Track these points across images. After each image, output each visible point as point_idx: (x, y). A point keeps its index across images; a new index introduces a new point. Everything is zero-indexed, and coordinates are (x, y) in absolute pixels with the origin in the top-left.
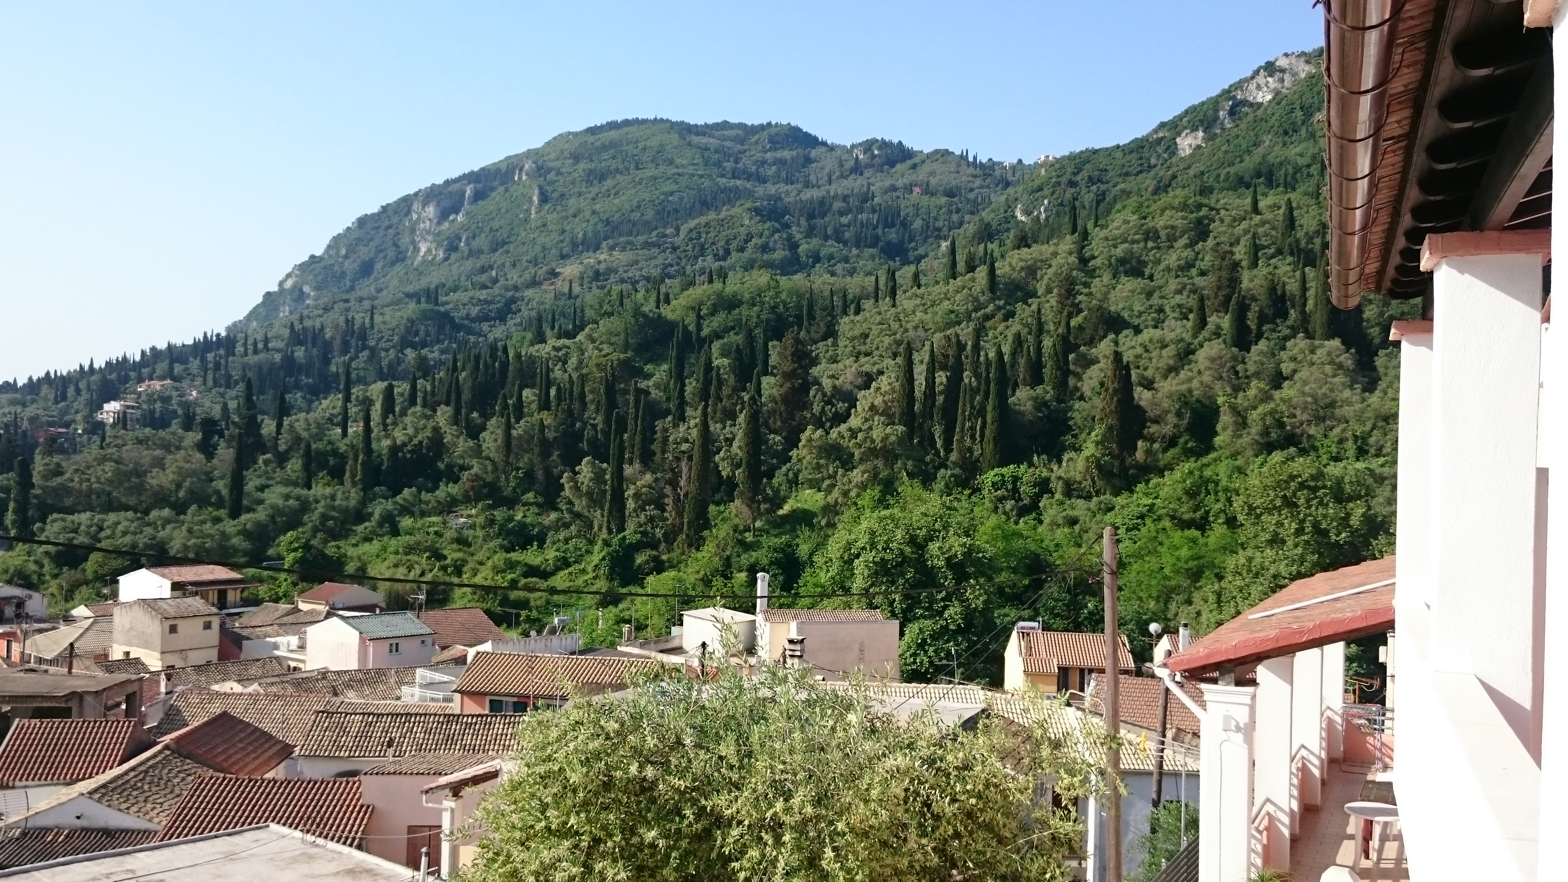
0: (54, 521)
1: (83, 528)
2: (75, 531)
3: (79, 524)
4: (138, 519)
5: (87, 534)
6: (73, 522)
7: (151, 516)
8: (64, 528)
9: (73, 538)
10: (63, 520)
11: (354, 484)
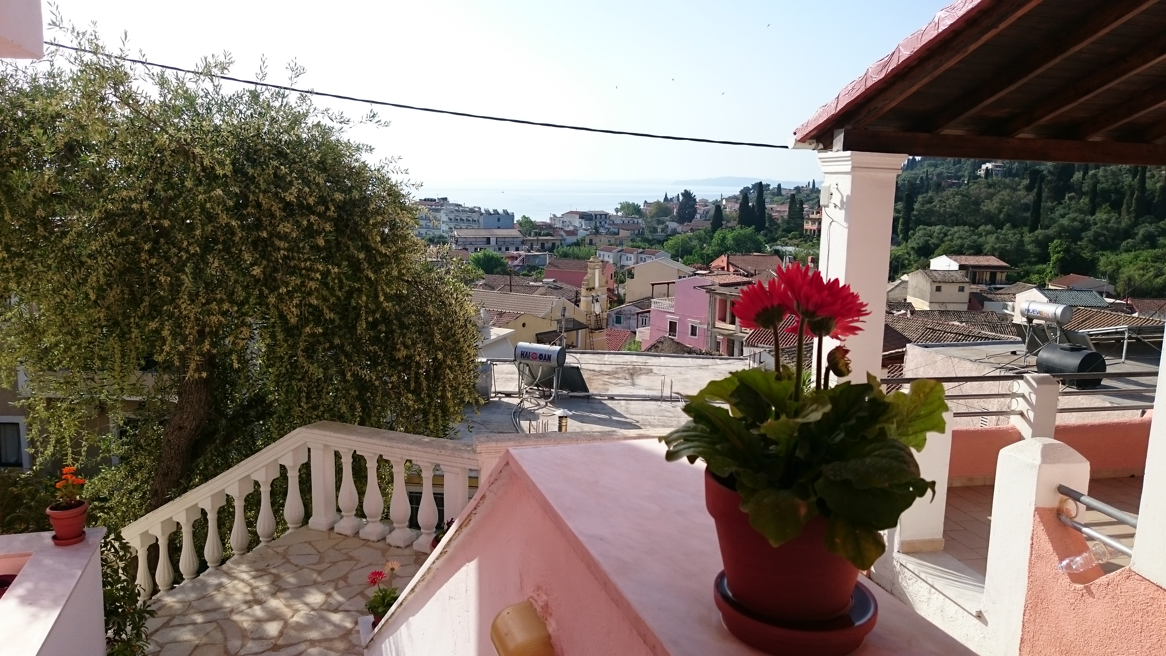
0: (920, 230)
1: (935, 234)
2: (931, 236)
3: (934, 232)
4: (971, 231)
5: (938, 238)
6: (930, 231)
7: (979, 229)
8: (925, 234)
9: (929, 240)
10: (925, 229)
11: (1129, 213)
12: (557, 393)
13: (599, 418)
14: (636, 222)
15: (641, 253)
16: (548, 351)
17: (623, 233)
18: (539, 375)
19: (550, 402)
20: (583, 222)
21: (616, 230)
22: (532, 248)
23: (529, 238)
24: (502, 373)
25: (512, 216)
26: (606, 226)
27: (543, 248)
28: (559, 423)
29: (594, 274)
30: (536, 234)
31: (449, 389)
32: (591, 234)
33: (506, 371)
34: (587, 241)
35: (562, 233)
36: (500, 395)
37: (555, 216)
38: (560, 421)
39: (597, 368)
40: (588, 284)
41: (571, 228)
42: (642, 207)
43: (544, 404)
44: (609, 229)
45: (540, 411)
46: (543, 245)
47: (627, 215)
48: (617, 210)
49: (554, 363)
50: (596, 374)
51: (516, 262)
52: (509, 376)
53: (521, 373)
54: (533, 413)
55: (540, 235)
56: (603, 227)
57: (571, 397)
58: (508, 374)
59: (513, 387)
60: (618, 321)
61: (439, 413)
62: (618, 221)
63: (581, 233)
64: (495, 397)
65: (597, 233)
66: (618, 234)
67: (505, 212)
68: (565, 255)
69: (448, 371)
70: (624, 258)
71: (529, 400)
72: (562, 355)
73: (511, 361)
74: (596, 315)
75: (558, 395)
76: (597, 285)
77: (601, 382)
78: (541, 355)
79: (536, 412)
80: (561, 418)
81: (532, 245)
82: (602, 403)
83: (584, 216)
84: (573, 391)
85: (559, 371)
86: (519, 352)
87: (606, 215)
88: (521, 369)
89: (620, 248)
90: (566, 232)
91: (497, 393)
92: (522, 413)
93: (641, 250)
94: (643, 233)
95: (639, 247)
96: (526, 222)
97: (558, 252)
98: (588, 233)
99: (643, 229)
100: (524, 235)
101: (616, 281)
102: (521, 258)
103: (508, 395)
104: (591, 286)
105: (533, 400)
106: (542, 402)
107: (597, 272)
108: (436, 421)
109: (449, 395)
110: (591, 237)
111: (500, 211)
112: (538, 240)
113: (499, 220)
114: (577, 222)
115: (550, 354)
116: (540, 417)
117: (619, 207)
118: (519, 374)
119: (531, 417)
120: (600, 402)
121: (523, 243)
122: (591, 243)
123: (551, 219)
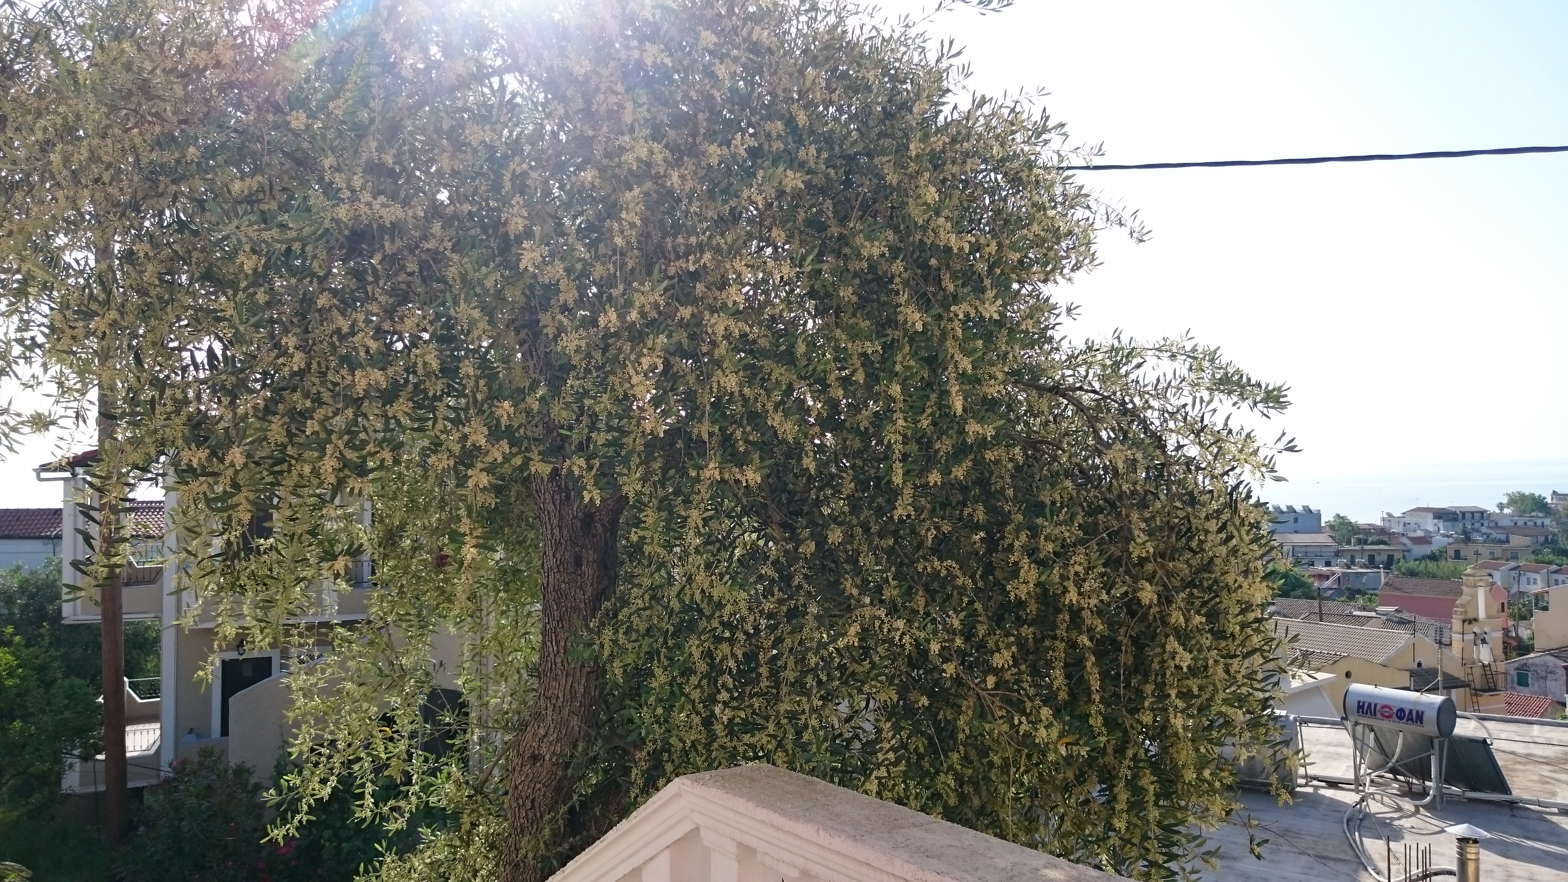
12: (1439, 789)
13: (1547, 853)
14: (1539, 522)
15: (1556, 572)
16: (1416, 703)
17: (1516, 540)
18: (1398, 750)
19: (1425, 807)
20: (1441, 524)
21: (1503, 537)
22: (1353, 562)
23: (1347, 547)
24: (1318, 742)
25: (1318, 516)
26: (1484, 530)
27: (1372, 562)
28: (1460, 854)
29: (1475, 597)
30: (1359, 542)
31: (1181, 704)
32: (1457, 541)
33: (1325, 740)
34: (1451, 553)
35: (1404, 540)
36: (1315, 783)
37: (1390, 515)
38: (1460, 848)
39: (1520, 748)
40: (1465, 612)
41: (1420, 533)
42: (1549, 500)
43: (1413, 809)
44: (1488, 535)
45: (1405, 823)
46: (1371, 559)
47: (1521, 513)
48: (1501, 506)
49: (1430, 727)
50: (1519, 759)
51: (1326, 584)
52: (1332, 749)
53: (1359, 744)
54: (1390, 824)
55: (1366, 542)
56: (1478, 531)
57: (1471, 800)
58: (1329, 745)
59: (1343, 770)
60: (1523, 681)
61: (1148, 781)
62: (1506, 523)
63: (1439, 542)
64: (1306, 785)
65: (1468, 540)
66: (1508, 542)
67: (1307, 509)
68: (1412, 574)
69: (1173, 644)
70: (1524, 579)
71: (1378, 797)
72: (1447, 713)
73: (1334, 723)
74: (1484, 666)
75: (1441, 795)
76: (1482, 614)
77: (1536, 778)
78: (1401, 710)
79: (1396, 823)
80: (1463, 841)
81: (1353, 558)
82: (1547, 821)
83: (1440, 514)
84: (1473, 789)
85: (1441, 744)
86: (1352, 703)
87: (1482, 513)
88: (1359, 735)
89: (1513, 564)
90: (1411, 539)
91: (1310, 778)
92: (1365, 823)
93: (1554, 567)
94: (1554, 542)
95: (1550, 563)
96: (1342, 524)
97: (1399, 569)
98: (1451, 540)
99: (1554, 535)
100: (1340, 543)
101: (1512, 616)
102: (1336, 577)
103: (1333, 784)
104: (1471, 616)
105: (1386, 799)
106: (1408, 805)
107: (1481, 594)
108: (1136, 806)
109: (1178, 722)
110: (1456, 547)
111: (1298, 508)
112: (1363, 550)
113: (1296, 520)
114: (1430, 524)
115: (1420, 709)
116: (1406, 836)
117: (1505, 500)
118: (1356, 748)
119: (1387, 832)
120: (1540, 818)
121: (1337, 554)
122: (1457, 555)
123: (1383, 519)
